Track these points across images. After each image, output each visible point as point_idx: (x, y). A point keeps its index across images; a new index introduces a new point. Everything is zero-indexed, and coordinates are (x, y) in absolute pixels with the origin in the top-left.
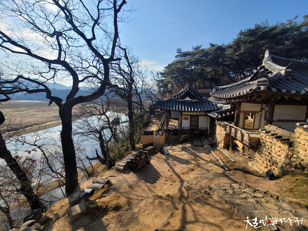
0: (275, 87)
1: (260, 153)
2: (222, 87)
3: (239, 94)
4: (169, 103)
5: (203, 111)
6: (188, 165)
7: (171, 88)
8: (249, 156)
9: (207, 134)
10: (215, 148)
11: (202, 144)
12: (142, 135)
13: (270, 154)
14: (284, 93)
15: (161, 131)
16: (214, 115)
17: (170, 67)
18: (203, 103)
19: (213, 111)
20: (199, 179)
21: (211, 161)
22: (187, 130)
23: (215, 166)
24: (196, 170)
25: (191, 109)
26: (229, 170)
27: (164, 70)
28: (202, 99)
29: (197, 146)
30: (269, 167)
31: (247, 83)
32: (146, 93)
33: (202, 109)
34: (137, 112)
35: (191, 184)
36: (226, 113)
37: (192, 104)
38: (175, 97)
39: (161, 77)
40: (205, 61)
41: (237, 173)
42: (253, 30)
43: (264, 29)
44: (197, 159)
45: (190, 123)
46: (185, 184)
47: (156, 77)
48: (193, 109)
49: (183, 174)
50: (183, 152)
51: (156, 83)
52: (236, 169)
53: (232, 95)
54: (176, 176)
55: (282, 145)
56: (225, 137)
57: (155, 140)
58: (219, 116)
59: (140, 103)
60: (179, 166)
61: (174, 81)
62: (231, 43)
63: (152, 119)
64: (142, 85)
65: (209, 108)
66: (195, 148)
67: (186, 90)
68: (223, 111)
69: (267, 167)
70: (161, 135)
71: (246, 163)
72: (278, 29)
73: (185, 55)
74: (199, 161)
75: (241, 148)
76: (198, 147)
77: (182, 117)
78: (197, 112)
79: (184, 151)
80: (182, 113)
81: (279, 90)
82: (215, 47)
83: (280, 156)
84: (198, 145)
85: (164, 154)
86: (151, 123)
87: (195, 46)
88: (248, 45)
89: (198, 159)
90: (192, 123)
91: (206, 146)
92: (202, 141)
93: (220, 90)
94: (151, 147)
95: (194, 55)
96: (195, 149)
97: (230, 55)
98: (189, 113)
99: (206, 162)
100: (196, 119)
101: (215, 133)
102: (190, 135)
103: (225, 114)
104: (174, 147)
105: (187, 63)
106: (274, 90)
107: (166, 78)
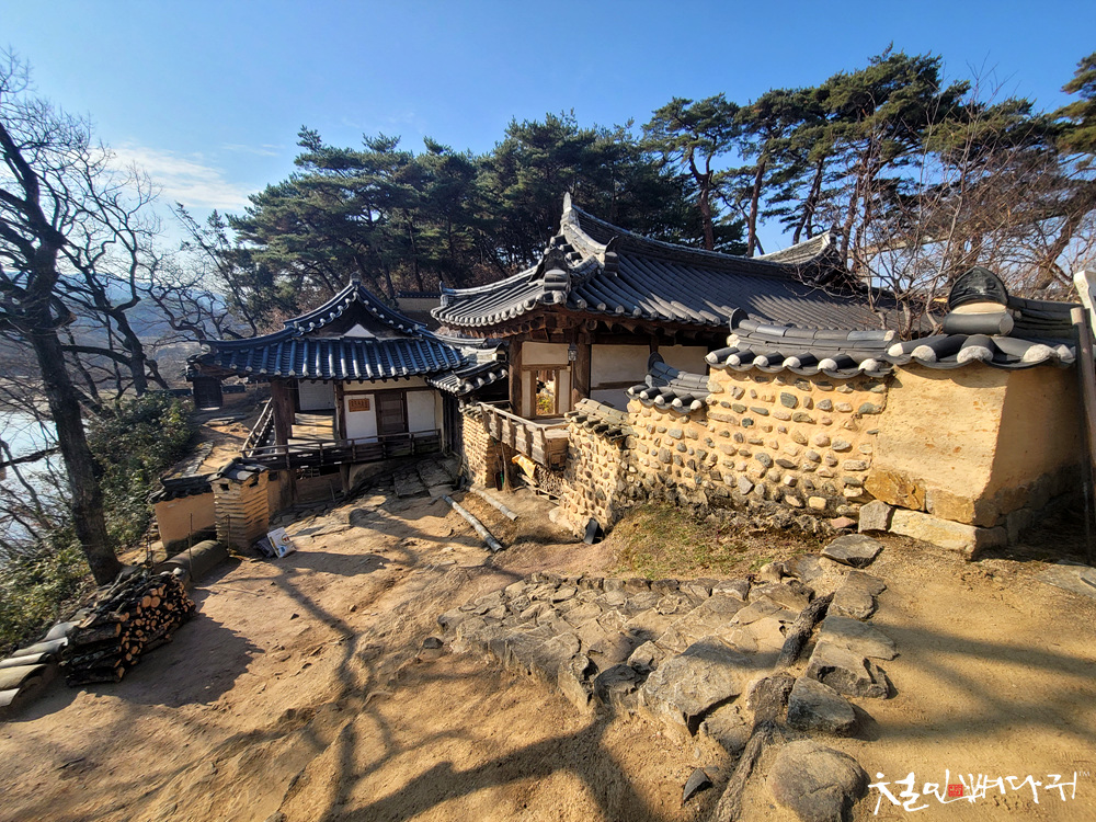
0: (584, 297)
1: (572, 478)
2: (465, 291)
3: (508, 313)
4: (279, 351)
5: (419, 374)
6: (374, 574)
7: (291, 289)
8: (550, 493)
9: (438, 450)
10: (465, 490)
11: (424, 486)
12: (156, 500)
13: (589, 475)
14: (603, 313)
15: (247, 467)
16: (451, 384)
17: (277, 200)
18: (415, 345)
19: (449, 371)
20: (410, 609)
21: (454, 537)
22: (369, 446)
23: (465, 549)
24: (402, 581)
25: (374, 369)
26: (504, 547)
27: (251, 211)
28: (410, 330)
29: (407, 496)
30: (590, 510)
31: (531, 284)
32: (163, 306)
33: (415, 365)
34: (118, 397)
35: (384, 635)
36: (485, 377)
37: (376, 351)
38: (305, 323)
39: (239, 240)
40: (415, 198)
41: (523, 550)
42: (542, 130)
43: (568, 134)
44: (405, 543)
45: (378, 419)
46: (361, 645)
47: (206, 233)
48: (383, 367)
49: (353, 610)
50: (357, 530)
51: (214, 262)
52: (520, 540)
53: (490, 319)
54: (326, 628)
55: (609, 448)
56: (487, 452)
57: (222, 511)
58: (468, 385)
59: (128, 355)
60: (337, 585)
61: (301, 261)
62: (492, 156)
63: (211, 422)
64: (129, 267)
65: (436, 362)
66: (399, 505)
67: (350, 296)
68: (478, 368)
69: (586, 513)
70: (250, 482)
71: (544, 513)
72: (598, 143)
73: (338, 161)
74: (415, 548)
75: (530, 474)
76: (411, 500)
77: (341, 400)
78: (396, 378)
79: (360, 526)
80: (341, 387)
81: (592, 305)
82: (442, 154)
83: (607, 476)
84: (412, 493)
85: (275, 556)
86: (204, 439)
87: (375, 137)
88: (535, 170)
89: (411, 540)
90: (387, 420)
91: (435, 492)
92: (422, 477)
93: (461, 300)
94: (206, 544)
95: (374, 170)
96: (401, 510)
97: (491, 191)
98: (367, 385)
99: (436, 544)
100: (397, 404)
101: (462, 444)
102: (382, 463)
103: (483, 378)
104: (321, 521)
105: (351, 195)
106: (582, 303)
107: (263, 247)
